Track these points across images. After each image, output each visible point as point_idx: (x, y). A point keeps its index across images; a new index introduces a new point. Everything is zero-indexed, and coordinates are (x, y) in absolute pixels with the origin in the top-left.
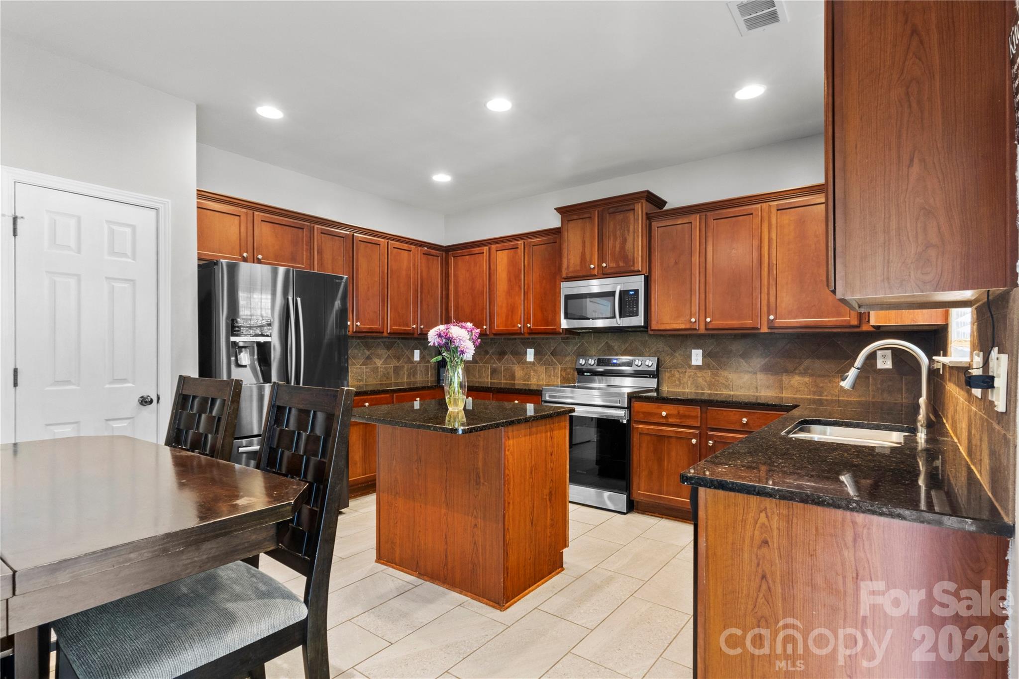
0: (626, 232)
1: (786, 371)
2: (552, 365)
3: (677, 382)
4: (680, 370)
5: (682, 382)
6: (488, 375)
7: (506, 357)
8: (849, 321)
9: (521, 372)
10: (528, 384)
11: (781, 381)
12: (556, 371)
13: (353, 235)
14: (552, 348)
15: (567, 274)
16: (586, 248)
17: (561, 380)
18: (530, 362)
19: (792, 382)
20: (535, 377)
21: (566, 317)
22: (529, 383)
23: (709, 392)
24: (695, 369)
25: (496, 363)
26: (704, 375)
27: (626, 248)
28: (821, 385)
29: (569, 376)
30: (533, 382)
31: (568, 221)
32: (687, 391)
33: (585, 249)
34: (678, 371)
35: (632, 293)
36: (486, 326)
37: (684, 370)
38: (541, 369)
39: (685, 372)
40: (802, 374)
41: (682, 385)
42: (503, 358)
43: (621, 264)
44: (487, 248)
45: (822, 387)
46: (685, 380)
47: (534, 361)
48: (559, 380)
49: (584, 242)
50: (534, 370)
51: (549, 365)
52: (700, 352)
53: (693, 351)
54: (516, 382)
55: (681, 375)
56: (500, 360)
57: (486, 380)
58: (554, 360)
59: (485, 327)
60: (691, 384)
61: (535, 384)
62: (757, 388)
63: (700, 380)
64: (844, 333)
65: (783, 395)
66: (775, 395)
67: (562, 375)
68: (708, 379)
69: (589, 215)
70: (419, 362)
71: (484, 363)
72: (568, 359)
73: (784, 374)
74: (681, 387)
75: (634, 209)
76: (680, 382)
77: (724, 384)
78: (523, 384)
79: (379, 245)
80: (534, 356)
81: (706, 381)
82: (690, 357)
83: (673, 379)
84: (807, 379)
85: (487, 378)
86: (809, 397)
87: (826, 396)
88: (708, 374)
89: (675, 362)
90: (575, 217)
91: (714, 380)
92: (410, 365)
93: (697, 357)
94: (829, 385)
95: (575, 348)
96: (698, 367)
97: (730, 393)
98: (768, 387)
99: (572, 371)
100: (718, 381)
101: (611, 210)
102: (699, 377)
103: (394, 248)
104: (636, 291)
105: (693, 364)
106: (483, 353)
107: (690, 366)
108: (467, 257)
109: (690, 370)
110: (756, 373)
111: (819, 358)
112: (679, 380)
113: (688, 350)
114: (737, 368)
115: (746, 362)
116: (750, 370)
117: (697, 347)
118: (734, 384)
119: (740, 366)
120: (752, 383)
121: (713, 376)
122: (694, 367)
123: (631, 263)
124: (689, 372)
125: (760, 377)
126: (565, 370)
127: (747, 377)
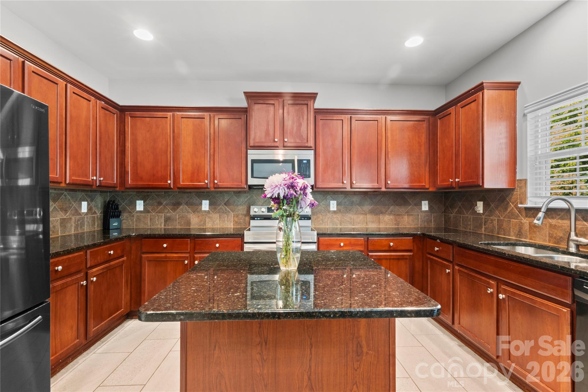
0: (301, 119)
1: (382, 213)
2: (225, 213)
3: (321, 222)
4: (323, 214)
5: (324, 221)
6: (162, 223)
7: (181, 207)
8: (425, 186)
9: (197, 219)
10: (204, 228)
11: (379, 218)
12: (229, 217)
13: (23, 63)
14: (226, 200)
15: (254, 143)
16: (270, 126)
17: (233, 224)
18: (205, 211)
19: (385, 219)
20: (211, 222)
21: (252, 176)
22: (205, 227)
23: (340, 227)
24: (332, 213)
25: (170, 212)
26: (338, 216)
27: (302, 130)
28: (398, 220)
29: (241, 221)
30: (208, 227)
31: (255, 104)
32: (327, 227)
33: (268, 127)
34: (322, 215)
35: (305, 162)
36: (170, 180)
37: (325, 214)
38: (216, 216)
39: (326, 215)
40: (389, 214)
41: (324, 224)
42: (178, 208)
43: (298, 141)
44: (171, 114)
45: (399, 221)
46: (326, 220)
47: (209, 211)
48: (232, 224)
49: (268, 122)
50: (209, 217)
51: (223, 213)
52: (335, 202)
53: (331, 202)
54: (191, 227)
55: (324, 217)
56: (174, 210)
57: (159, 227)
58: (228, 209)
59: (169, 182)
60: (330, 222)
61: (210, 228)
62: (367, 223)
63: (335, 220)
64: (408, 192)
65: (380, 226)
66: (376, 227)
67: (234, 220)
68: (340, 219)
69: (273, 102)
70: (87, 214)
71: (157, 213)
72: (240, 208)
73: (381, 215)
75: (307, 104)
76: (323, 221)
77: (349, 221)
78: (198, 228)
79: (57, 84)
80: (209, 206)
81: (338, 220)
82: (329, 205)
83: (319, 219)
84: (392, 217)
85: (161, 225)
86: (393, 227)
87: (401, 226)
88: (339, 216)
89: (320, 209)
90: (261, 102)
91: (343, 219)
92: (78, 217)
93: (333, 205)
94: (402, 220)
95: (246, 200)
96: (334, 212)
97: (352, 227)
98: (373, 222)
99: (243, 217)
100: (346, 220)
101: (290, 102)
102: (335, 218)
103: (74, 93)
104: (309, 161)
105: (331, 210)
106: (156, 204)
107: (329, 211)
108: (148, 119)
109: (329, 214)
110: (367, 215)
111: (397, 205)
112: (322, 220)
113: (328, 201)
114: (356, 212)
115: (361, 208)
116: (363, 212)
117: (334, 200)
118: (355, 221)
119: (358, 210)
120: (364, 221)
121: (343, 217)
122: (331, 212)
123: (305, 141)
124: (329, 215)
125: (369, 216)
126: (237, 216)
127: (361, 217)
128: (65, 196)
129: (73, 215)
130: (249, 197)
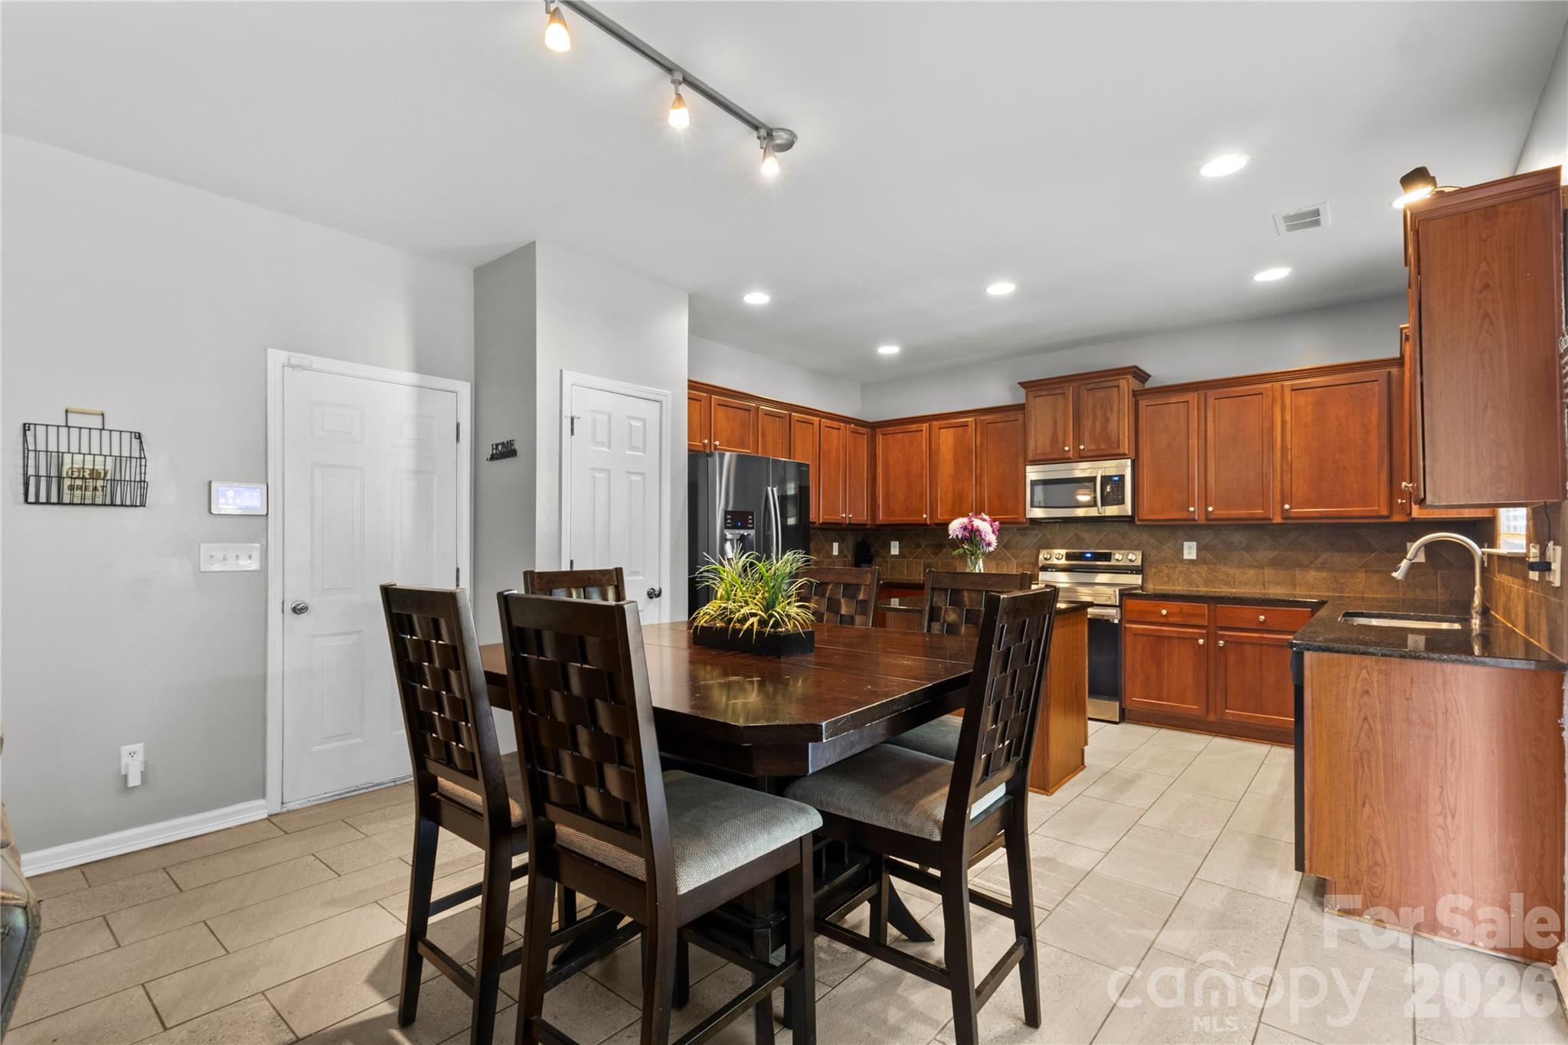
0: (1109, 410)
1: (1300, 566)
2: (1004, 560)
3: (1165, 579)
4: (1170, 565)
5: (1172, 578)
6: (920, 573)
7: (945, 550)
8: (1378, 511)
11: (1294, 576)
12: (1010, 567)
13: (790, 414)
14: (1006, 541)
15: (1033, 456)
16: (1058, 429)
19: (1307, 578)
21: (1033, 505)
23: (1205, 589)
24: (1188, 564)
25: (931, 558)
26: (1199, 570)
27: (1109, 428)
28: (1342, 581)
31: (1035, 397)
32: (1178, 588)
33: (1056, 430)
34: (1167, 566)
35: (1117, 478)
36: (926, 514)
37: (1174, 565)
38: (991, 565)
39: (1176, 567)
40: (1317, 569)
41: (1171, 582)
42: (940, 552)
43: (1103, 446)
44: (927, 424)
45: (1343, 583)
46: (1175, 576)
49: (1055, 422)
51: (1001, 560)
52: (1194, 544)
53: (1185, 543)
55: (1171, 571)
56: (936, 554)
57: (917, 577)
58: (1008, 554)
59: (925, 516)
60: (1183, 580)
62: (1264, 585)
63: (1195, 576)
64: (1368, 524)
65: (1296, 592)
66: (1288, 593)
68: (1204, 575)
69: (1062, 391)
70: (837, 557)
71: (914, 558)
72: (1026, 552)
73: (1297, 569)
74: (1171, 584)
75: (1118, 386)
76: (1169, 579)
77: (1223, 580)
79: (812, 424)
81: (1201, 577)
82: (1181, 550)
83: (1161, 574)
84: (1324, 575)
85: (919, 576)
86: (1327, 594)
87: (1349, 593)
88: (1202, 570)
89: (1163, 556)
90: (1045, 393)
91: (1211, 576)
92: (829, 560)
93: (1190, 551)
94: (1351, 580)
95: (1035, 541)
96: (1191, 562)
97: (1231, 590)
98: (1278, 583)
99: (1031, 567)
100: (1216, 577)
101: (1089, 387)
102: (1192, 573)
103: (826, 427)
104: (1122, 477)
105: (1185, 558)
106: (913, 546)
107: (1182, 561)
108: (900, 435)
109: (1180, 565)
110: (1263, 568)
111: (1338, 551)
112: (1168, 576)
113: (1179, 542)
114: (1240, 563)
115: (1252, 557)
116: (1256, 564)
117: (1190, 539)
118: (1237, 580)
119: (1243, 560)
120: (1258, 580)
121: (1210, 572)
122: (1186, 562)
123: (1116, 446)
124: (1181, 567)
125: (1268, 572)
126: (1022, 566)
127: (1251, 572)
128: (819, 536)
129: (826, 558)
130: (1040, 536)
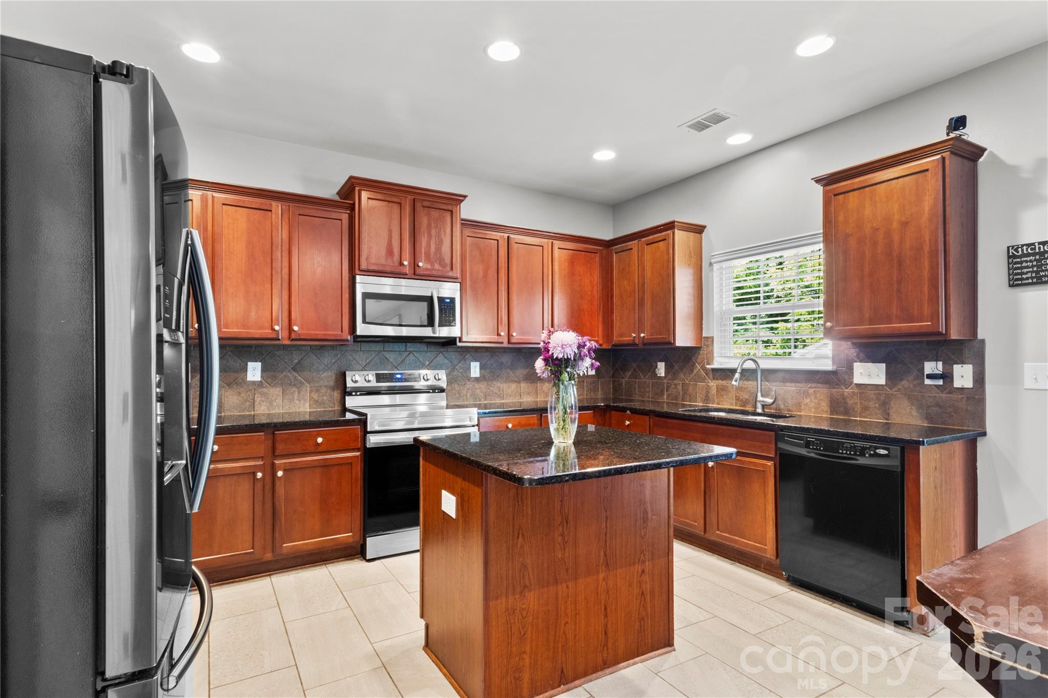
0: (442, 232)
2: (294, 385)
3: (457, 395)
4: (460, 383)
5: (462, 395)
9: (236, 398)
10: (250, 415)
11: (537, 387)
12: (302, 393)
14: (296, 361)
15: (366, 265)
16: (393, 240)
17: (310, 405)
18: (254, 383)
19: (543, 388)
20: (265, 403)
21: (364, 321)
22: (252, 413)
23: (485, 402)
24: (474, 382)
26: (481, 387)
27: (443, 250)
29: (325, 398)
30: (260, 412)
32: (467, 403)
34: (458, 384)
35: (448, 300)
37: (464, 383)
38: (276, 392)
39: (465, 384)
41: (461, 398)
43: (436, 267)
46: (465, 392)
47: (261, 382)
48: (307, 405)
49: (390, 231)
50: (262, 394)
51: (290, 385)
52: (477, 364)
53: (472, 363)
54: (223, 414)
55: (461, 388)
58: (300, 378)
60: (470, 396)
61: (264, 415)
62: (521, 395)
63: (478, 391)
65: (538, 400)
66: (533, 400)
67: (311, 398)
68: (484, 390)
72: (322, 375)
73: (539, 382)
74: (461, 400)
75: (452, 211)
76: (460, 395)
77: (497, 393)
78: (240, 416)
80: (262, 374)
81: (482, 392)
82: (469, 369)
83: (454, 392)
88: (483, 386)
89: (455, 375)
91: (489, 391)
93: (475, 369)
95: (333, 361)
96: (477, 379)
97: (501, 401)
98: (529, 394)
99: (329, 391)
100: (492, 391)
101: (426, 204)
102: (476, 388)
104: (453, 300)
105: (472, 376)
107: (469, 379)
109: (468, 383)
110: (520, 383)
112: (459, 393)
113: (468, 362)
114: (506, 379)
115: (513, 373)
116: (516, 379)
117: (476, 361)
118: (505, 393)
119: (509, 376)
120: (517, 392)
121: (488, 387)
122: (472, 380)
123: (448, 268)
124: (469, 385)
125: (523, 385)
126: (317, 391)
127: (514, 386)
130: (339, 356)
